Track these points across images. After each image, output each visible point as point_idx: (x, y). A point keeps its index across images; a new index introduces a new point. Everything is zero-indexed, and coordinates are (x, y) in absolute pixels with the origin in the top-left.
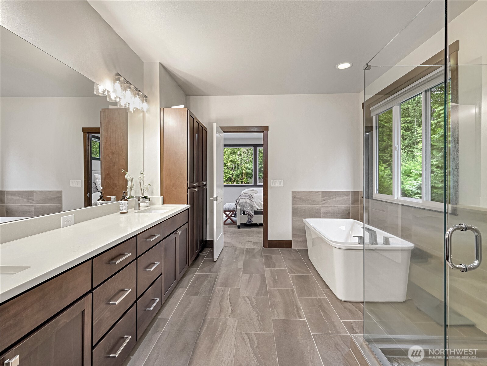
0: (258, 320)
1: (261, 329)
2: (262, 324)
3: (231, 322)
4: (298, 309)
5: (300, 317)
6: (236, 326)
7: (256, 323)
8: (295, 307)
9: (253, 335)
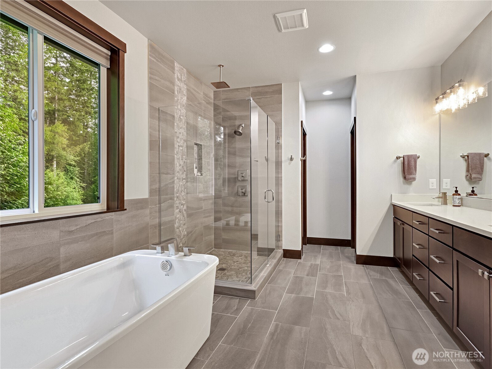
0: (326, 329)
1: (324, 320)
2: (322, 325)
3: (357, 332)
4: (273, 334)
5: (277, 326)
6: (351, 327)
7: (328, 326)
8: (275, 337)
9: (332, 318)
